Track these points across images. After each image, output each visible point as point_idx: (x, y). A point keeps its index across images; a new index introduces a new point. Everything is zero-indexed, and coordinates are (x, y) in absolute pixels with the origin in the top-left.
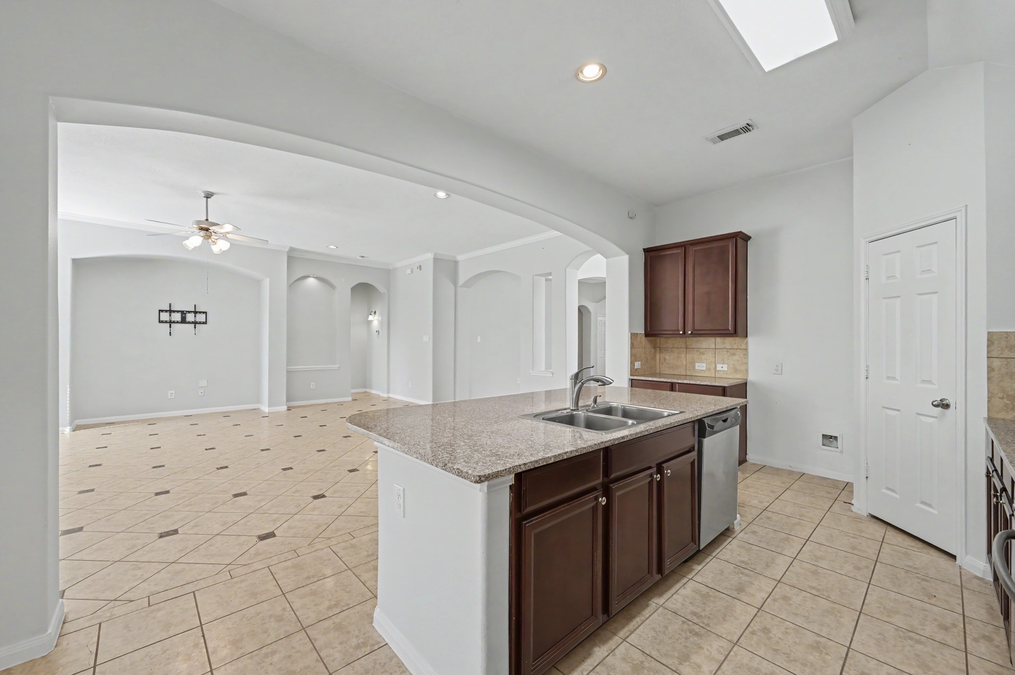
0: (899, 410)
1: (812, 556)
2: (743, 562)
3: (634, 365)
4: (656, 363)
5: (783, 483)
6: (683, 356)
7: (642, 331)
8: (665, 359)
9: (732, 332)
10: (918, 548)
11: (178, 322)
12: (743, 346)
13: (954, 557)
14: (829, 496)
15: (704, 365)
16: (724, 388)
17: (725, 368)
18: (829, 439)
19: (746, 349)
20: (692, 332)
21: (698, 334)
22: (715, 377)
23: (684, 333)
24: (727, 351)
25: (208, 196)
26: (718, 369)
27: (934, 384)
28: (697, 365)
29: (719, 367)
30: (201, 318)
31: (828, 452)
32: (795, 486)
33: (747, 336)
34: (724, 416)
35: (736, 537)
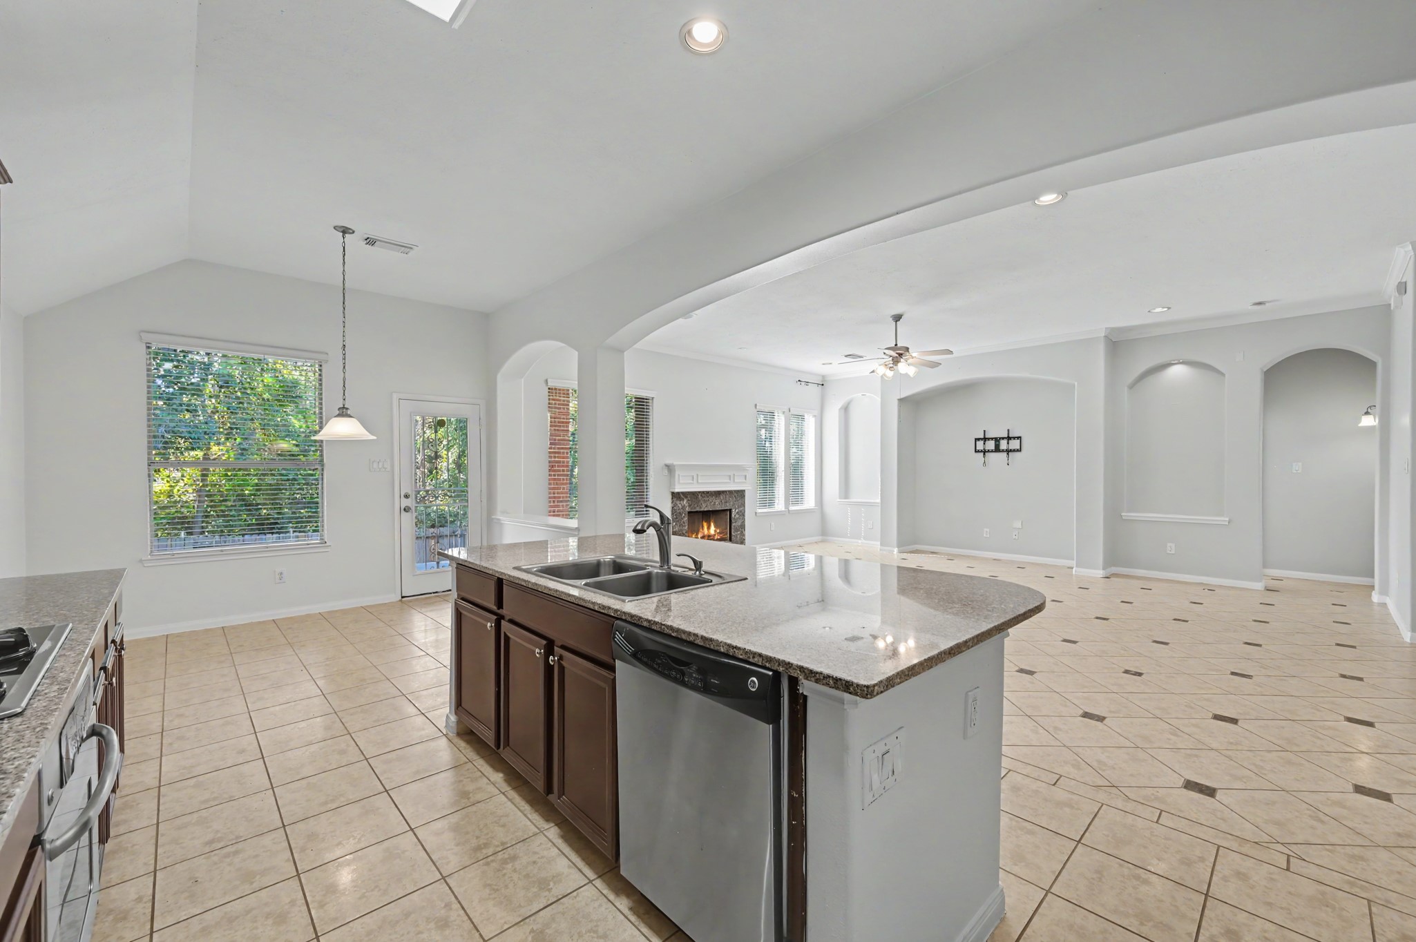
11: (992, 451)
25: (897, 318)
30: (1014, 444)
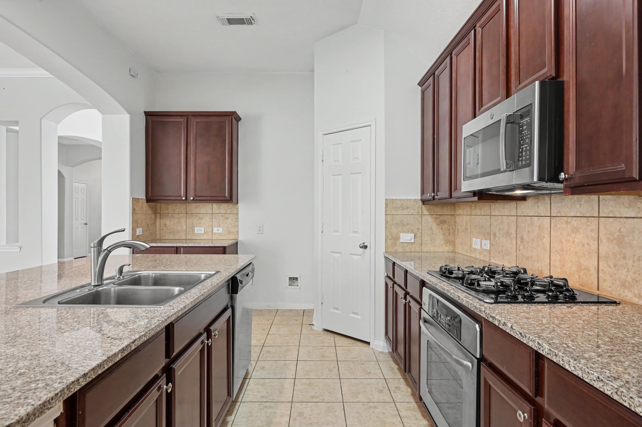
0: (340, 253)
1: (304, 372)
2: (263, 397)
3: (136, 231)
4: (156, 230)
5: (268, 320)
6: (183, 220)
7: (143, 196)
8: (165, 225)
9: (228, 198)
10: (352, 344)
12: (235, 211)
13: (368, 343)
14: (297, 322)
15: (203, 228)
16: (224, 248)
17: (221, 230)
18: (293, 280)
19: (237, 214)
20: (194, 198)
21: (200, 199)
22: (212, 239)
23: (186, 199)
24: (222, 216)
26: (214, 231)
27: (359, 234)
28: (196, 229)
29: (215, 230)
31: (293, 290)
32: (276, 321)
33: (238, 203)
34: (244, 272)
35: (251, 377)
